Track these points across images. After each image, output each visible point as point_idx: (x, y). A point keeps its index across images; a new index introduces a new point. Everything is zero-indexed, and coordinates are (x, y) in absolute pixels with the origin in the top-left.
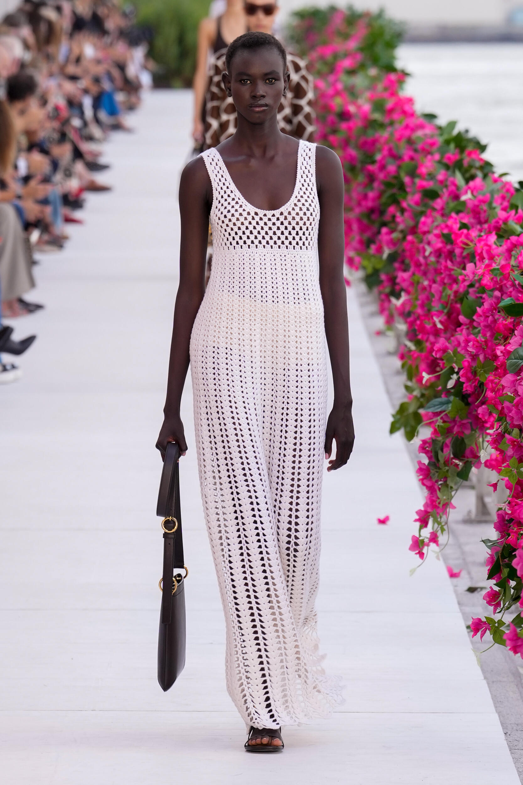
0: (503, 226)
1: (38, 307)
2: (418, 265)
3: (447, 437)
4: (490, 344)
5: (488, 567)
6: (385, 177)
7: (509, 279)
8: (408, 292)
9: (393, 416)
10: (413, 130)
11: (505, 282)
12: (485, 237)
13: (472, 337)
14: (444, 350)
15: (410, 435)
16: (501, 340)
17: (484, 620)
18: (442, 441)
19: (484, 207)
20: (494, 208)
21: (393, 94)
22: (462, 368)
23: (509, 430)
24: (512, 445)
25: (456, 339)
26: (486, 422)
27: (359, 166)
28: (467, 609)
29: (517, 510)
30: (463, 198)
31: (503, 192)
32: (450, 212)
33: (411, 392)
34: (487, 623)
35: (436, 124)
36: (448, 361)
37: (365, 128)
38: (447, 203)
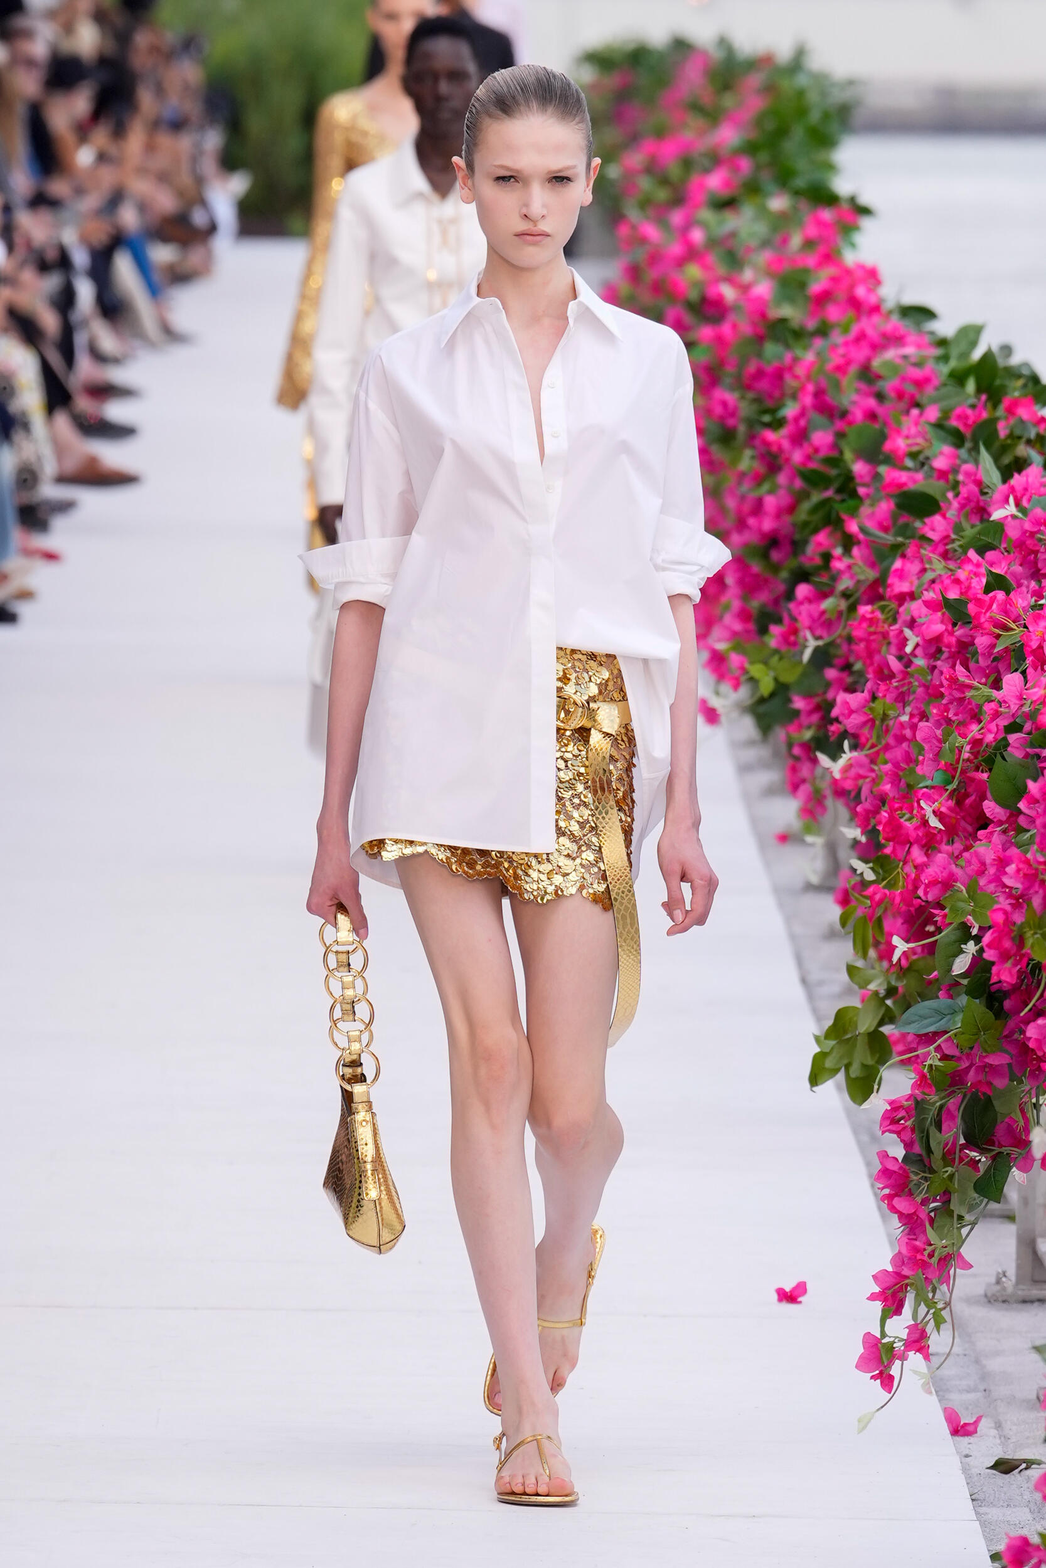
2: (884, 674)
3: (951, 1094)
6: (808, 458)
8: (857, 744)
9: (819, 1040)
10: (876, 347)
13: (1012, 850)
14: (947, 884)
15: (860, 1090)
17: (1035, 1540)
18: (938, 1104)
21: (829, 258)
22: (990, 928)
25: (977, 856)
27: (742, 429)
28: (994, 1515)
30: (997, 515)
32: (965, 549)
33: (863, 985)
34: (1041, 1547)
35: (932, 333)
36: (954, 910)
37: (760, 339)
38: (957, 527)
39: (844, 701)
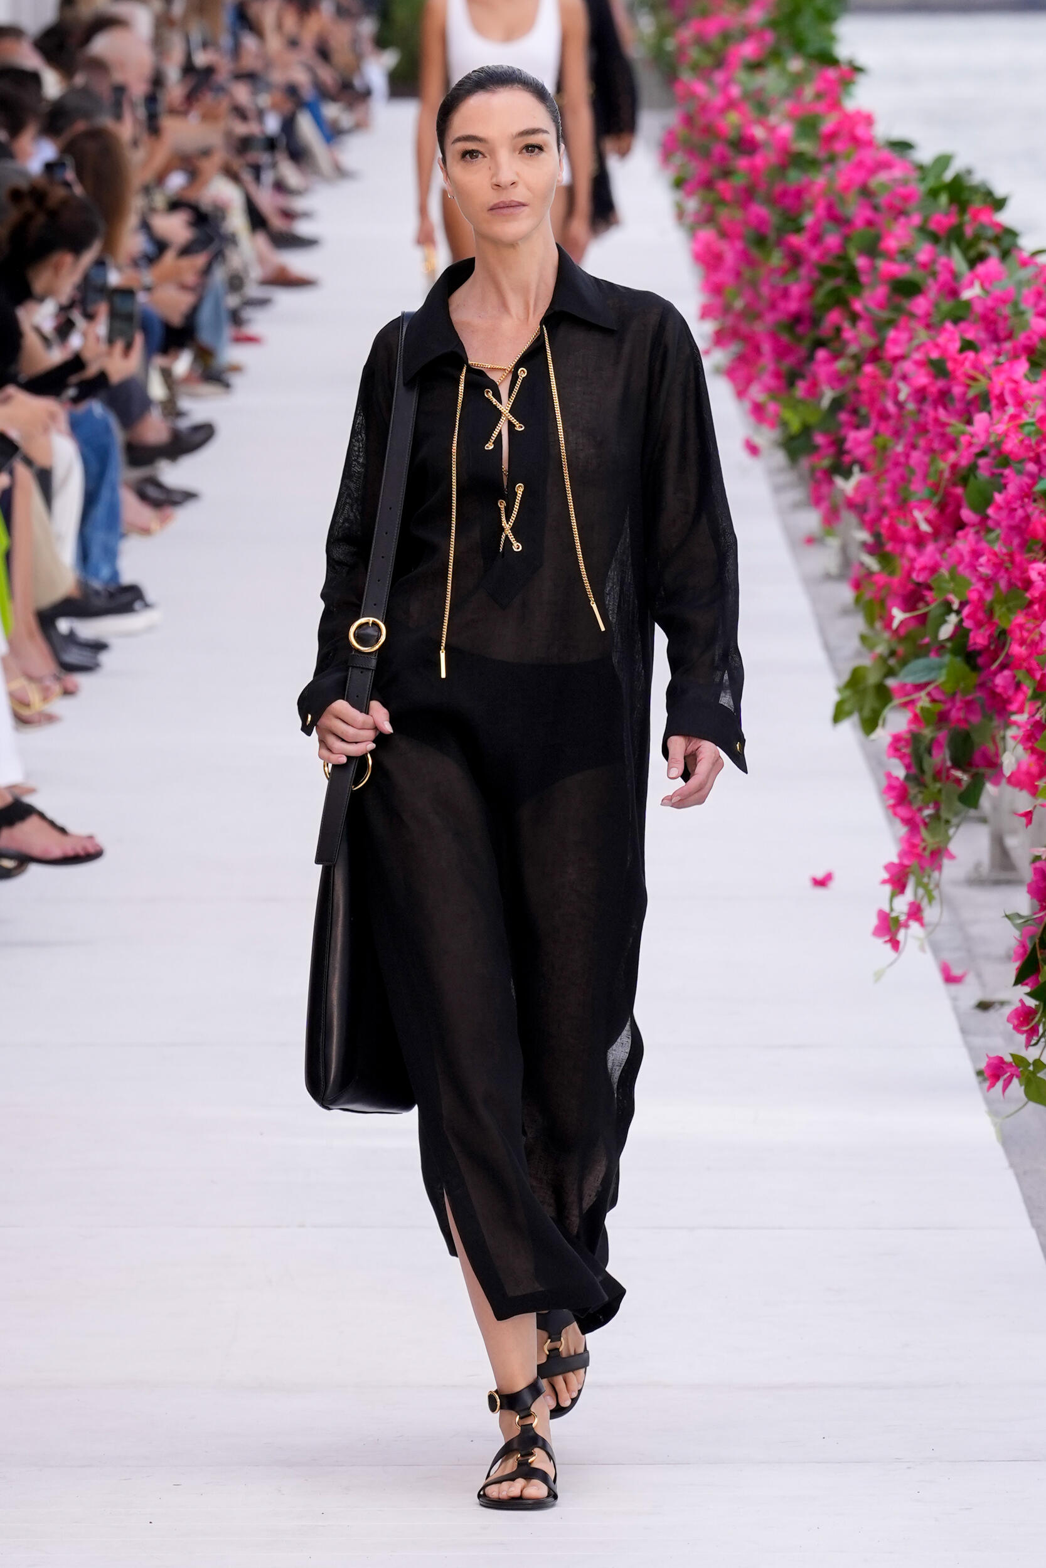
0: (1040, 345)
1: (188, 496)
2: (883, 416)
3: (939, 729)
4: (1018, 558)
5: (1017, 964)
6: (822, 257)
8: (864, 469)
9: (840, 690)
10: (873, 171)
11: (1044, 446)
12: (1007, 366)
13: (983, 545)
14: (934, 569)
15: (870, 724)
16: (1038, 553)
17: (1008, 1059)
18: (930, 736)
19: (1007, 310)
20: (1023, 313)
21: (835, 105)
22: (967, 604)
25: (957, 550)
26: (1009, 701)
27: (772, 235)
28: (978, 1041)
30: (967, 294)
31: (1039, 283)
32: (942, 321)
33: (872, 647)
34: (1014, 1064)
35: (912, 162)
36: (940, 590)
37: (783, 167)
38: (936, 305)
39: (855, 437)
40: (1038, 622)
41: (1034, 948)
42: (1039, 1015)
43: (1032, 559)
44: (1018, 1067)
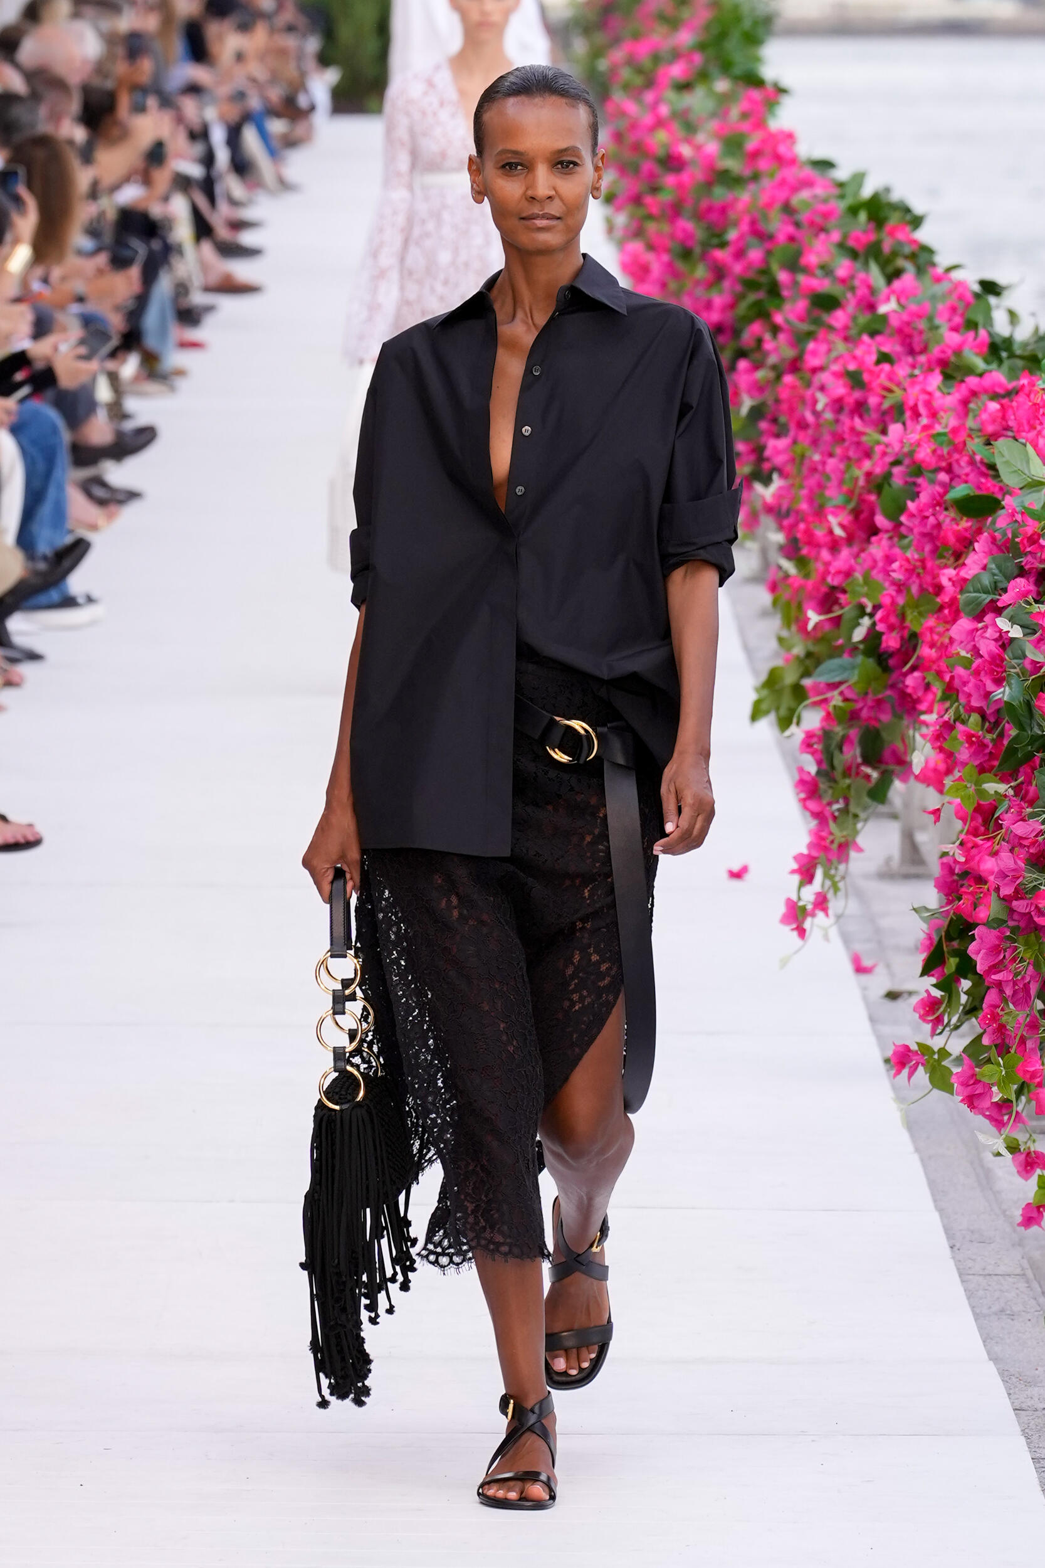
0: (953, 359)
1: (132, 495)
2: (802, 425)
3: (851, 726)
4: (929, 564)
5: (924, 956)
6: (746, 269)
7: (964, 453)
8: (783, 474)
9: (757, 690)
10: (795, 189)
11: (956, 456)
12: (921, 378)
13: (896, 551)
14: (848, 573)
15: (785, 723)
16: (949, 559)
17: (914, 1047)
18: (841, 734)
19: (923, 324)
20: (937, 328)
21: (759, 125)
22: (880, 607)
23: (963, 716)
24: (967, 742)
25: (870, 554)
26: (919, 701)
27: (697, 250)
28: (886, 1030)
29: (974, 856)
30: (883, 309)
31: (953, 299)
32: (860, 333)
33: (789, 649)
34: (919, 1052)
35: (833, 180)
36: (854, 593)
37: (709, 184)
38: (854, 318)
39: (773, 445)
40: (948, 626)
41: (940, 939)
42: (944, 1005)
43: (942, 565)
44: (923, 1055)
